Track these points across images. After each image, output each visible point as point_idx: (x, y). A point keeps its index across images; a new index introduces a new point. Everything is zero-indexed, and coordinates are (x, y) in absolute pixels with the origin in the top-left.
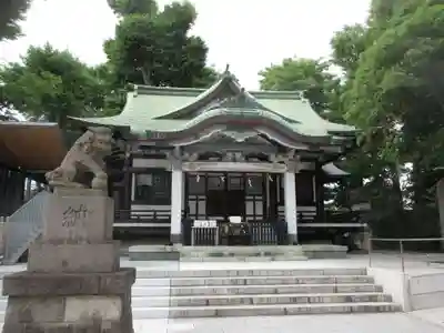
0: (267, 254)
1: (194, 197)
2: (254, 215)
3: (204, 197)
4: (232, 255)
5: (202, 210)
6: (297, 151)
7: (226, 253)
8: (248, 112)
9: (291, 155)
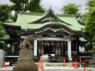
0: (63, 65)
1: (40, 48)
2: (58, 54)
3: (43, 48)
4: (53, 65)
5: (43, 52)
6: (72, 35)
7: (51, 65)
8: (58, 23)
9: (70, 36)
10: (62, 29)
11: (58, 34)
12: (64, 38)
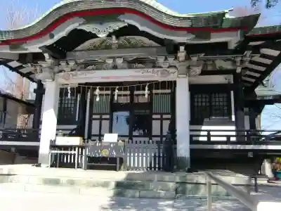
1: (98, 117)
2: (161, 137)
3: (108, 117)
11: (135, 54)
12: (161, 67)
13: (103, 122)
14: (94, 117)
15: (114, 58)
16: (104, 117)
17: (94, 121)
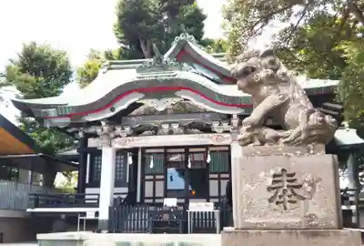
1: (151, 177)
2: (220, 198)
9: (235, 121)
10: (184, 97)
11: (190, 120)
12: (215, 132)
13: (157, 182)
14: (147, 177)
15: (170, 124)
16: (157, 177)
17: (147, 183)
